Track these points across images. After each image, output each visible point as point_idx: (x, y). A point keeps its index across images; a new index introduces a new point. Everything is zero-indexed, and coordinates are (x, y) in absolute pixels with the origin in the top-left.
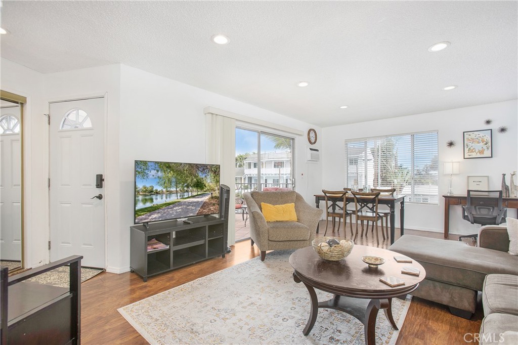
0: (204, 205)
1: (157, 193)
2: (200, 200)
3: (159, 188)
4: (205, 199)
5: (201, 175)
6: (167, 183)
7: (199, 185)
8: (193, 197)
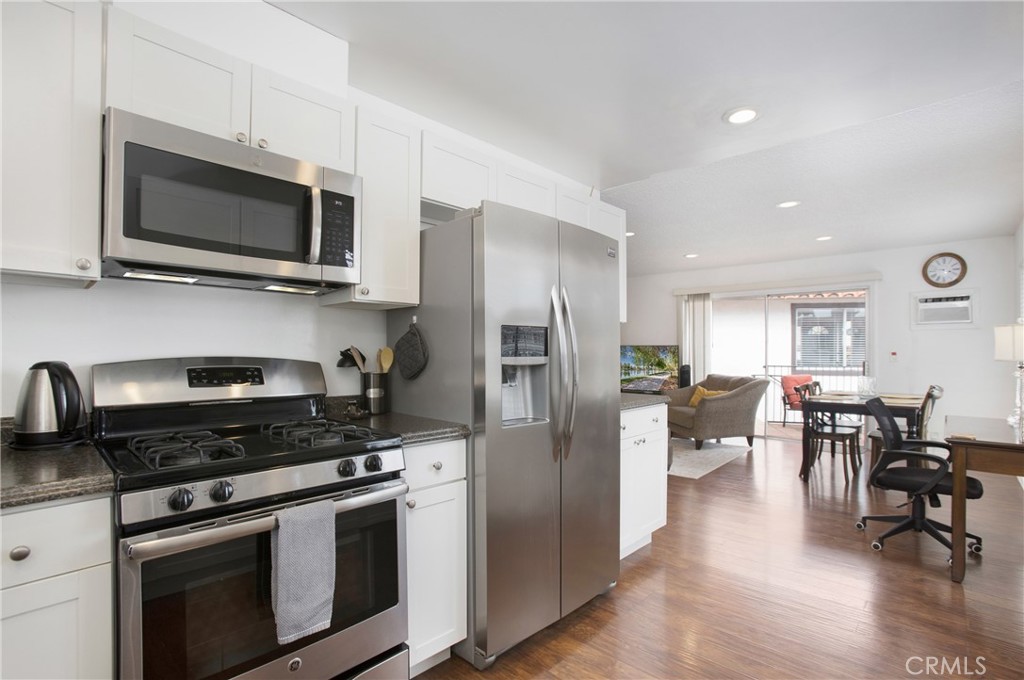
0: (665, 383)
1: (632, 369)
2: (661, 377)
3: (633, 366)
4: (666, 377)
5: (662, 356)
6: (638, 361)
7: (660, 364)
8: (656, 374)
